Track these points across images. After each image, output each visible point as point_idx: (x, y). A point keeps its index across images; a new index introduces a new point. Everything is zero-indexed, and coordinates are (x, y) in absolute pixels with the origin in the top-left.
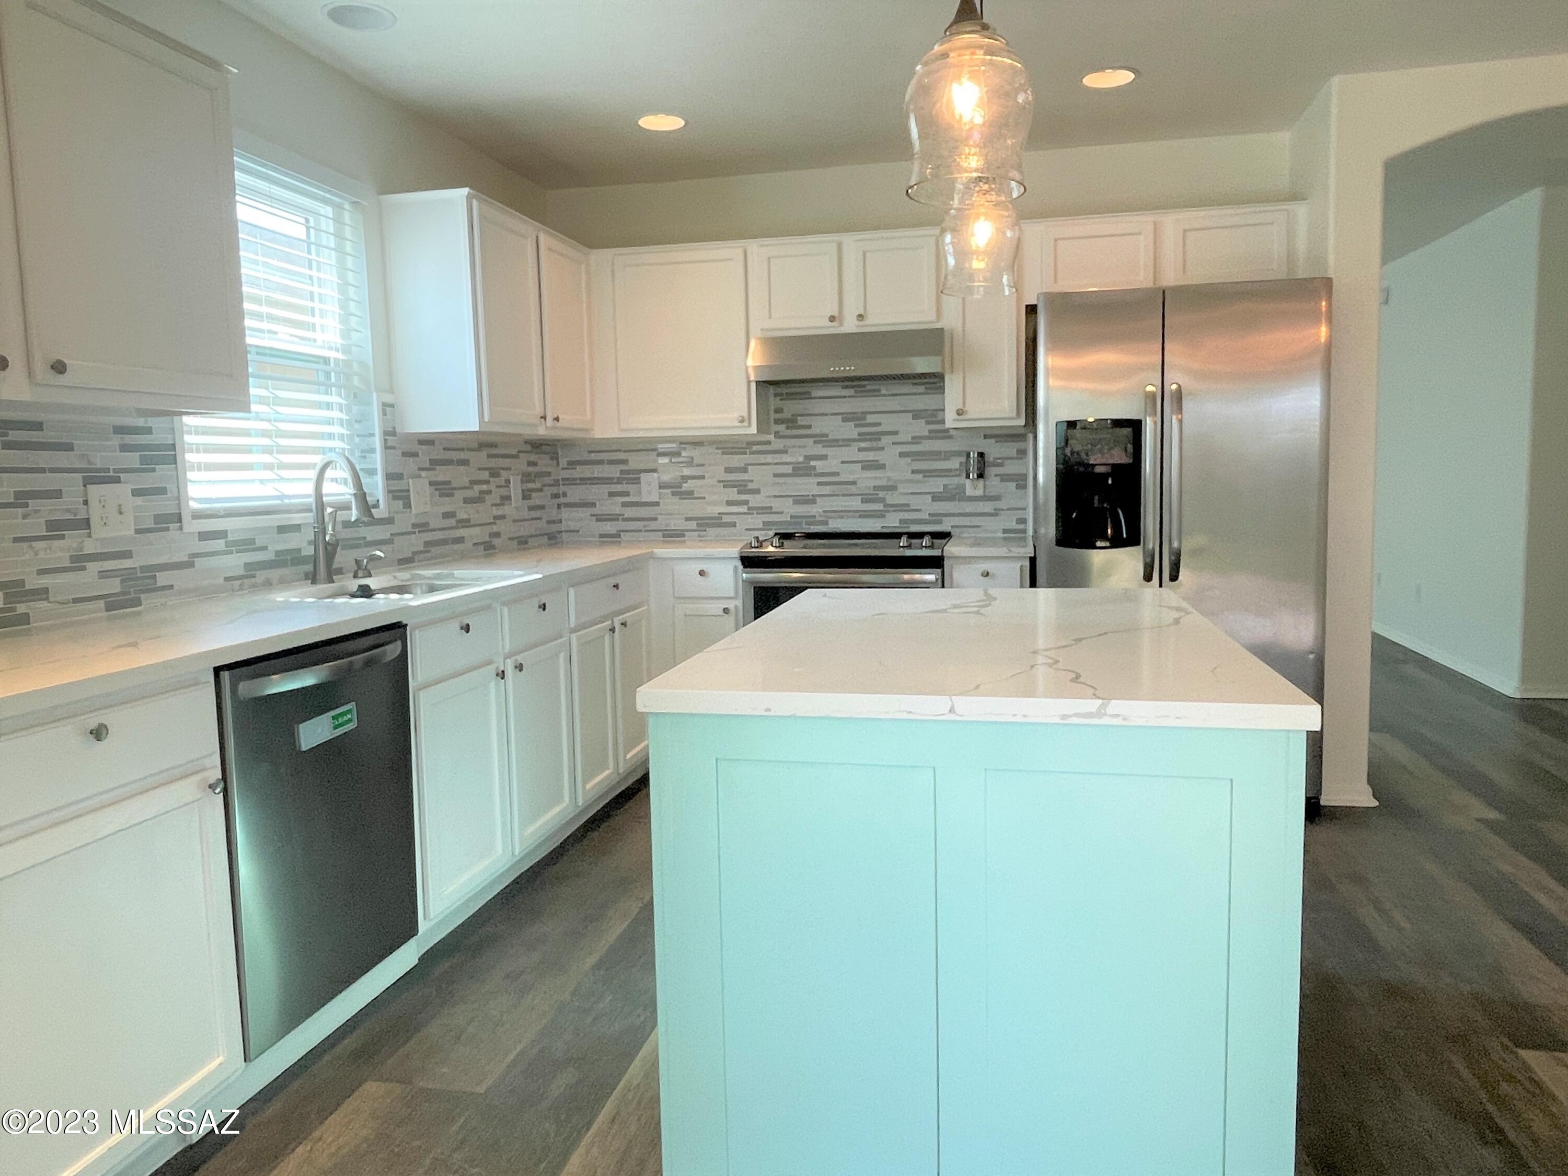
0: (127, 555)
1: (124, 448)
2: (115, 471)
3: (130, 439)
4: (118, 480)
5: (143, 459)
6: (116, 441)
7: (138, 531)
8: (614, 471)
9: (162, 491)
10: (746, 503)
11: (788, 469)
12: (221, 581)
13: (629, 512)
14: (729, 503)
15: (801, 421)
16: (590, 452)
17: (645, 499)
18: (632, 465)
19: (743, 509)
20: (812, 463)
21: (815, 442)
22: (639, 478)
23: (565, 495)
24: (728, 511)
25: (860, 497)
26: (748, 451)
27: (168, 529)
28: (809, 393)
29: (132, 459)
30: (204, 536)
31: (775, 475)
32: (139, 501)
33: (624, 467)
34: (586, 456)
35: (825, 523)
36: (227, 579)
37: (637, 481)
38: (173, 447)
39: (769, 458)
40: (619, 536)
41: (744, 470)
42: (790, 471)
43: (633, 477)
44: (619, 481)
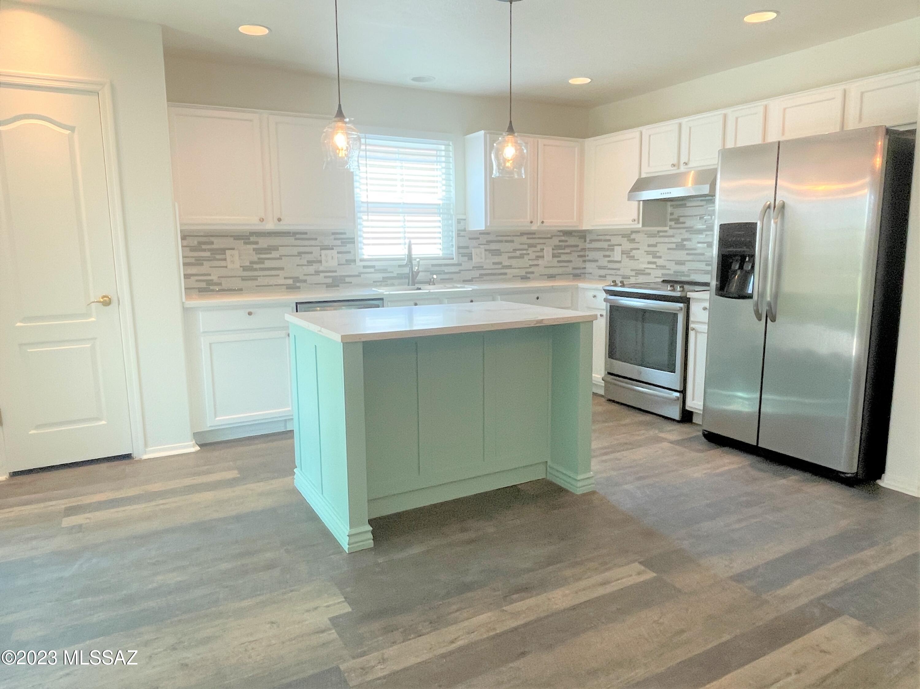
0: (335, 271)
1: (335, 239)
2: (332, 246)
3: (338, 236)
4: (333, 249)
5: (342, 243)
6: (333, 237)
7: (338, 265)
8: (605, 245)
9: (349, 252)
10: (654, 263)
11: (674, 246)
12: (372, 282)
13: (611, 265)
14: (649, 263)
15: (682, 220)
16: (598, 235)
17: (616, 259)
18: (613, 242)
19: (654, 266)
20: (685, 243)
21: (686, 231)
22: (614, 249)
23: (588, 256)
24: (647, 267)
25: (705, 263)
26: (658, 236)
27: (351, 264)
28: (685, 204)
29: (338, 242)
30: (365, 267)
31: (669, 249)
32: (340, 255)
33: (609, 243)
34: (596, 238)
35: (689, 276)
36: (374, 282)
37: (613, 250)
38: (354, 238)
39: (666, 240)
40: (605, 277)
41: (655, 246)
42: (675, 247)
43: (611, 248)
44: (608, 250)
